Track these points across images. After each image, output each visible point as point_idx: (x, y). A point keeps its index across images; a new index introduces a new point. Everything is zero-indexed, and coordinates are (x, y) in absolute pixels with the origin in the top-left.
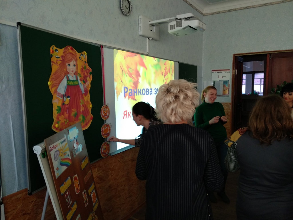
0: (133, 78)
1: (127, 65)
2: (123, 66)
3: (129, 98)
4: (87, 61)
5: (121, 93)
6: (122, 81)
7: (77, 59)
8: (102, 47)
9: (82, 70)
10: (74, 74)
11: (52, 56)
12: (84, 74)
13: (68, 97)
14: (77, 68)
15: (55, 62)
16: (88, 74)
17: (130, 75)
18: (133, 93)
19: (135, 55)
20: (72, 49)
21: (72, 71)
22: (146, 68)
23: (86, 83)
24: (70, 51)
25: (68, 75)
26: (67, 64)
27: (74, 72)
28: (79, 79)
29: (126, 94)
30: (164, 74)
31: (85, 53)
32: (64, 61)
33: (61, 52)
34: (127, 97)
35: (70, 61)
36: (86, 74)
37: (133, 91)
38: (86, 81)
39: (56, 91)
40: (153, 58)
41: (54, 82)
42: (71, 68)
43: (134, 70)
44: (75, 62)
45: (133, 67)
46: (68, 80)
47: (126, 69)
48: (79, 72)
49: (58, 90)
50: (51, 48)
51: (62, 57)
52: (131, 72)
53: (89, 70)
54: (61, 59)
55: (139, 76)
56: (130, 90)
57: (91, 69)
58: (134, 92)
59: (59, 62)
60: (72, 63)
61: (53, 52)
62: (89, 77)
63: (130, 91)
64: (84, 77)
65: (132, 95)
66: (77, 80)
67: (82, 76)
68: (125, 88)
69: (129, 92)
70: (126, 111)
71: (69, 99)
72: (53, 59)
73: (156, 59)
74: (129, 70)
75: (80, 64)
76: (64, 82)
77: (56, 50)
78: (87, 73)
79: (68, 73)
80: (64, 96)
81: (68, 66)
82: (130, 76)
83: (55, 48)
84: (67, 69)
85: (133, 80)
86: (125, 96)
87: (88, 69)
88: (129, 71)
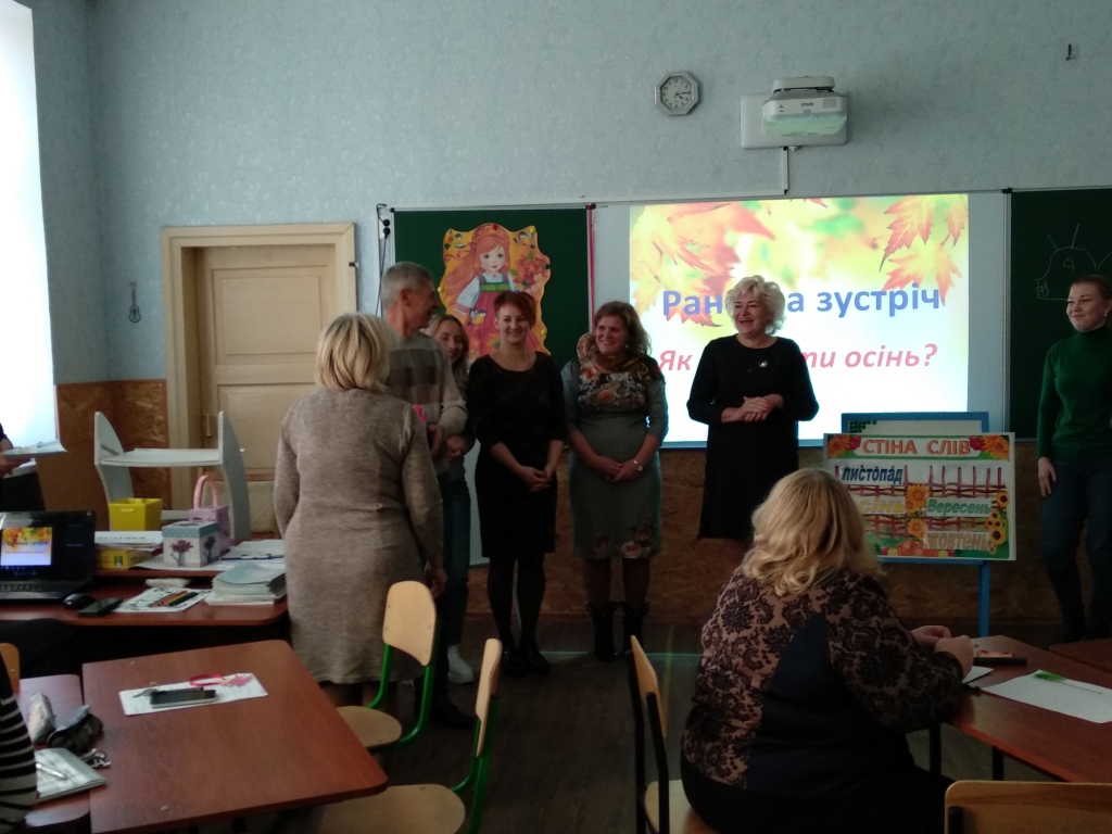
0: (704, 267)
1: (680, 237)
2: (662, 242)
3: (684, 320)
4: (536, 244)
5: (651, 306)
6: (656, 278)
7: (508, 243)
8: (593, 206)
9: (522, 262)
10: (499, 271)
11: (448, 246)
12: (527, 270)
13: (480, 312)
14: (508, 260)
15: (455, 254)
16: (540, 269)
17: (692, 260)
18: (702, 305)
19: (717, 207)
20: (495, 228)
21: (494, 267)
22: (771, 236)
23: (533, 287)
24: (492, 231)
25: (484, 275)
26: (481, 256)
27: (499, 268)
28: (511, 278)
29: (671, 308)
30: (883, 245)
31: (532, 229)
32: (474, 249)
33: (468, 237)
34: (677, 318)
35: (492, 248)
36: (532, 268)
37: (702, 301)
38: (533, 283)
39: (453, 302)
40: (808, 201)
41: (451, 287)
42: (492, 261)
43: (708, 246)
44: (502, 251)
45: (708, 238)
46: (483, 282)
47: (675, 247)
48: (513, 266)
49: (459, 301)
50: (448, 234)
51: (471, 244)
52: (695, 252)
53: (543, 261)
54: (468, 248)
55: (736, 259)
56: (687, 299)
57: (548, 260)
58: (708, 305)
59: (463, 255)
60: (493, 254)
61: (451, 239)
62: (540, 275)
63: (691, 302)
64: (526, 276)
65: (697, 311)
66: (506, 281)
67: (522, 273)
68: (667, 294)
69: (683, 303)
70: (673, 353)
71: (483, 315)
72: (452, 250)
73: (825, 201)
74: (689, 248)
75: (516, 252)
76: (475, 286)
77: (458, 236)
78: (537, 267)
79: (484, 271)
80: (471, 310)
81: (483, 260)
82: (691, 264)
83: (455, 233)
84: (480, 264)
85: (705, 271)
86: (667, 313)
87: (537, 259)
88: (686, 251)
